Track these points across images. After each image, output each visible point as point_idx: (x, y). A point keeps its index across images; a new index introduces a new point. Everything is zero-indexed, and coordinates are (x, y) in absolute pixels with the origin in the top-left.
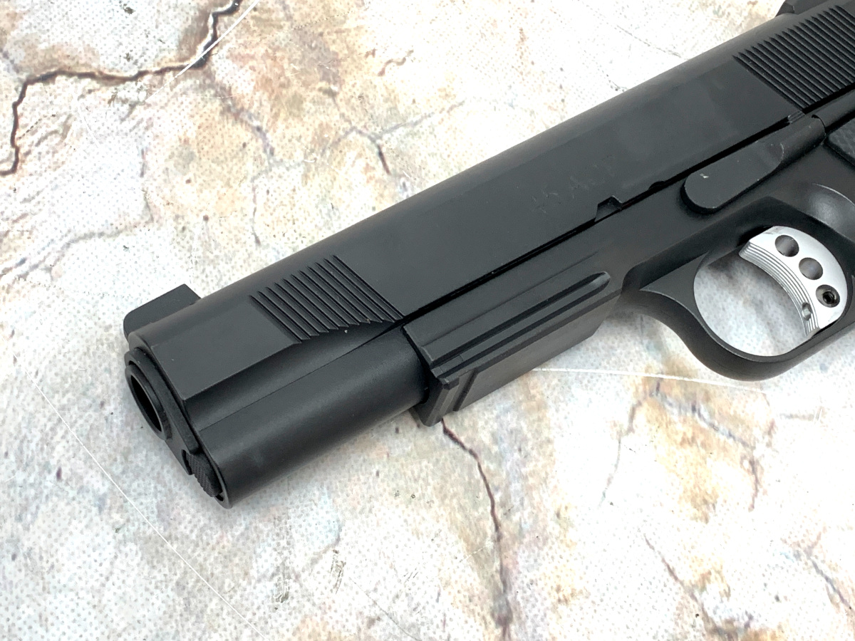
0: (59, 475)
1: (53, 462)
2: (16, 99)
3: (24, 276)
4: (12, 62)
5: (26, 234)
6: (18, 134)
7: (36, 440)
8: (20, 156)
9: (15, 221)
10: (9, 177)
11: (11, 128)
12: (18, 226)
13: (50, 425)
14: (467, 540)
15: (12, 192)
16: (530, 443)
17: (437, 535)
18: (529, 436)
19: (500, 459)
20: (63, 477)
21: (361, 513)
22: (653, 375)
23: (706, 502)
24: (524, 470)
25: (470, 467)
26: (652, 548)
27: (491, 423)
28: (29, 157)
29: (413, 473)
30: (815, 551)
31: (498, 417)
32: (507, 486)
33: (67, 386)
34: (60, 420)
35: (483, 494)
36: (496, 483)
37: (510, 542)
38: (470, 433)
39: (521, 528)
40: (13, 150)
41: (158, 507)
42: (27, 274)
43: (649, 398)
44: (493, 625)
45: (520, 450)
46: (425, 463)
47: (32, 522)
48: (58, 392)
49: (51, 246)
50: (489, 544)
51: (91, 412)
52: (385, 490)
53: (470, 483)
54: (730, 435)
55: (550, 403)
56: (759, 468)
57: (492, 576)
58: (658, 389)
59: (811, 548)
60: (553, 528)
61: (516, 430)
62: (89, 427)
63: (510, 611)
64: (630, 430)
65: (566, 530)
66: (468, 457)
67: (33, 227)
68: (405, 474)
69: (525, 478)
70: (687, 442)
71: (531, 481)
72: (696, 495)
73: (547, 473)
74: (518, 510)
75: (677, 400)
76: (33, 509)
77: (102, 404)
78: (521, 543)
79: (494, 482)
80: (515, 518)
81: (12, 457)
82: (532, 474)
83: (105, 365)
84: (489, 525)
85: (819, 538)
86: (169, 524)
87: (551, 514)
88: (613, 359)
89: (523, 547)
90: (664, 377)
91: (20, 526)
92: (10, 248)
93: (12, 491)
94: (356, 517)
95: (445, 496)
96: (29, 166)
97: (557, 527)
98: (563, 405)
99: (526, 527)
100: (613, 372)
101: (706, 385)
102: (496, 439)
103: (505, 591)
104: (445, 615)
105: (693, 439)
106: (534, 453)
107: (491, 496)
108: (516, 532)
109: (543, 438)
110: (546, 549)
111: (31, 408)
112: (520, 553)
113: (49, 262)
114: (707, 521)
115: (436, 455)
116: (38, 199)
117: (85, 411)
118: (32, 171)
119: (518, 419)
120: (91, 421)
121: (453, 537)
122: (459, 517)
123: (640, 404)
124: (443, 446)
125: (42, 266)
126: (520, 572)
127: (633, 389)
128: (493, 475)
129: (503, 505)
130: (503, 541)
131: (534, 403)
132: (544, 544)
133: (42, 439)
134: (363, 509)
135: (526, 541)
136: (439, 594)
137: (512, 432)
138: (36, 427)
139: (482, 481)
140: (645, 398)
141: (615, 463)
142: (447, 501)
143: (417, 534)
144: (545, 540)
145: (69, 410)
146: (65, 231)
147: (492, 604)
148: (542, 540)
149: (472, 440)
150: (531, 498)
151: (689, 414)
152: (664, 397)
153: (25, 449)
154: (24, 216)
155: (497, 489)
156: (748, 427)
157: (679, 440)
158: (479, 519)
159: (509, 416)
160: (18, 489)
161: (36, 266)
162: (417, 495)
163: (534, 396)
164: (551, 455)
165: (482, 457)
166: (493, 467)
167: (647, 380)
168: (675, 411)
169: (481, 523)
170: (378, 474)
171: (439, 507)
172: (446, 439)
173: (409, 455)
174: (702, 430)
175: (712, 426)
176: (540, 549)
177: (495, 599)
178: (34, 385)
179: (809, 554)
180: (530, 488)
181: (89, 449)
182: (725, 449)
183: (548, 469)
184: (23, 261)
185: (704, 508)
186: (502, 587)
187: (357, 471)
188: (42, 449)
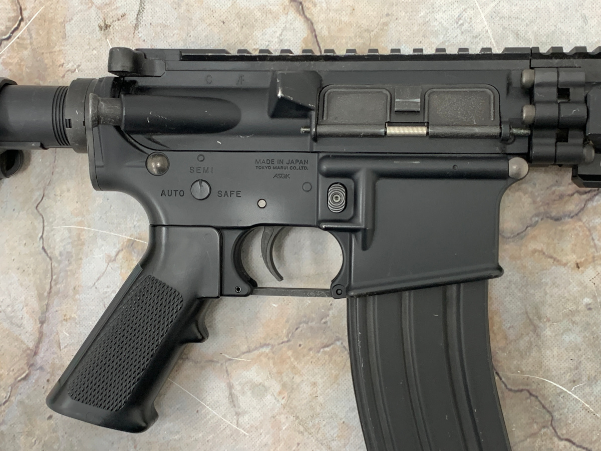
14: (38, 291)
16: (73, 259)
17: (28, 287)
18: (74, 255)
19: (60, 262)
22: (132, 239)
25: (48, 263)
27: (61, 247)
29: (26, 262)
31: (64, 246)
32: (59, 274)
35: (49, 275)
37: (54, 295)
38: (52, 250)
39: (59, 290)
43: (127, 248)
44: (38, 322)
45: (69, 260)
46: (32, 259)
50: (46, 294)
52: (14, 266)
53: (45, 270)
55: (86, 243)
57: (43, 306)
58: (132, 245)
60: (71, 293)
61: (70, 252)
63: (45, 320)
64: (115, 260)
65: (76, 295)
66: (48, 259)
68: (23, 262)
69: (67, 272)
71: (69, 273)
73: (76, 271)
74: (60, 284)
75: (138, 251)
78: (57, 296)
79: (55, 271)
80: (58, 286)
82: (71, 271)
84: (48, 287)
87: (72, 287)
88: (119, 229)
90: (137, 240)
95: (35, 273)
97: (73, 292)
98: (91, 245)
99: (61, 290)
100: (117, 235)
102: (61, 254)
103: (46, 311)
104: (23, 316)
106: (74, 262)
107: (52, 276)
108: (57, 291)
109: (79, 257)
110: (66, 300)
112: (56, 300)
115: (37, 256)
119: (72, 248)
121: (34, 289)
122: (38, 282)
123: (122, 250)
124: (40, 254)
126: (53, 307)
127: (122, 244)
128: (55, 269)
129: (55, 280)
130: (51, 294)
131: (80, 242)
132: (66, 298)
134: (5, 272)
135: (60, 295)
136: (23, 308)
137: (68, 253)
139: (50, 270)
140: (125, 248)
141: (103, 272)
142: (35, 275)
143: (21, 285)
147: (40, 315)
148: (66, 296)
149: (51, 253)
150: (67, 280)
152: (133, 249)
155: (55, 274)
158: (45, 284)
159: (69, 245)
162: (25, 270)
163: (81, 240)
164: (80, 264)
165: (53, 260)
166: (56, 265)
167: (129, 240)
168: (136, 255)
169: (45, 286)
170: (14, 260)
171: (32, 277)
172: (42, 251)
173: (27, 255)
176: (64, 299)
177: (42, 314)
180: (68, 276)
186: (45, 310)
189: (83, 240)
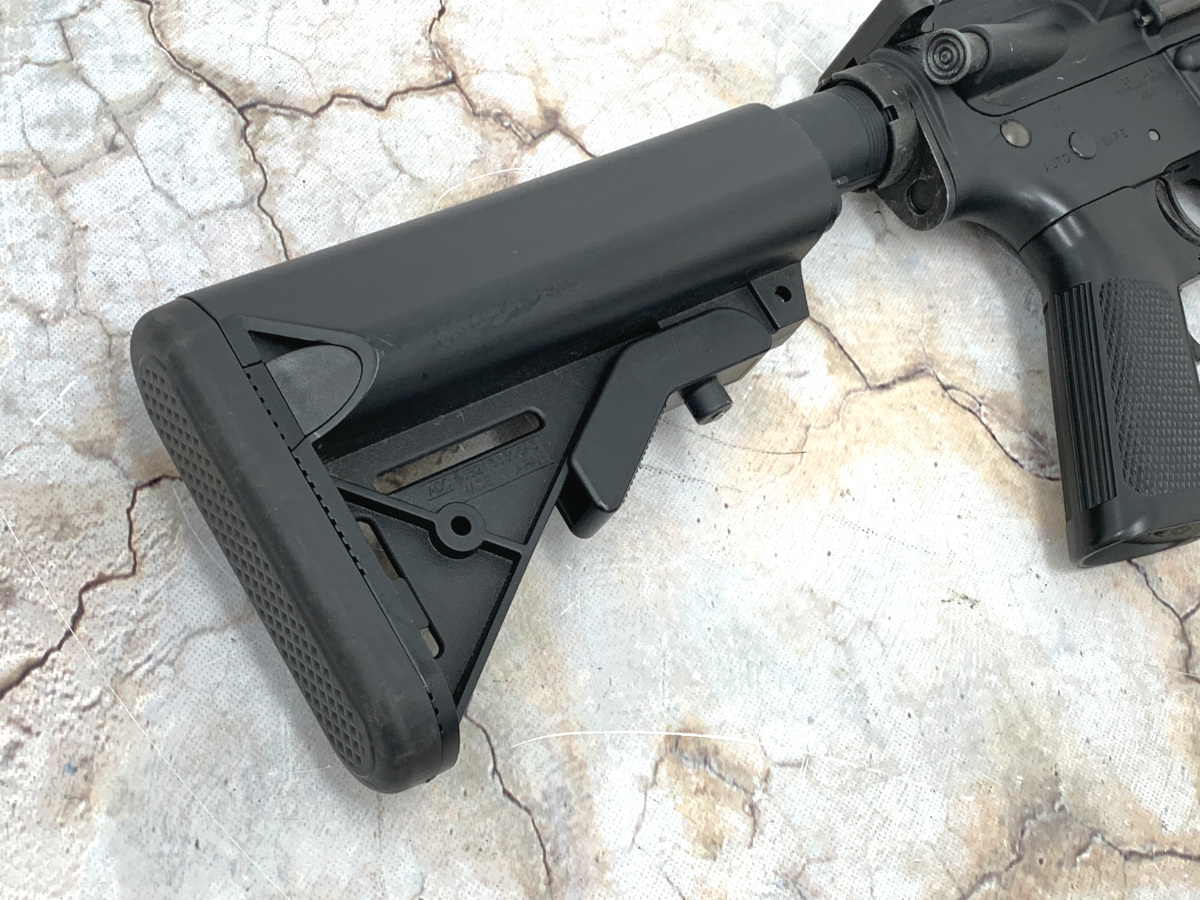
0: (197, 845)
1: (191, 835)
2: (129, 505)
3: (151, 671)
4: (122, 469)
5: (150, 632)
6: (134, 539)
7: (176, 816)
8: (137, 560)
9: (140, 621)
10: (131, 579)
11: (127, 533)
12: (142, 626)
13: (186, 802)
14: (524, 885)
15: (134, 593)
16: (574, 799)
17: (500, 882)
18: (573, 792)
19: (549, 813)
20: (201, 846)
21: (439, 866)
22: (672, 734)
23: (714, 842)
24: (570, 823)
25: (526, 822)
26: (672, 884)
27: (541, 782)
28: (146, 560)
29: (480, 830)
30: (800, 880)
31: (547, 777)
32: (556, 838)
33: (196, 767)
34: (193, 798)
35: (536, 845)
36: (547, 836)
37: (559, 885)
38: (525, 792)
39: (567, 873)
40: (132, 554)
41: (278, 868)
42: (154, 668)
43: (669, 755)
45: (565, 805)
46: (489, 820)
47: (180, 886)
48: (189, 773)
49: (172, 642)
50: (542, 887)
51: (217, 789)
52: (457, 845)
53: (525, 836)
54: (735, 784)
55: (589, 763)
56: (757, 812)
58: (677, 745)
59: (797, 877)
60: (593, 871)
61: (562, 788)
62: (217, 803)
64: (654, 783)
65: (604, 872)
66: (524, 814)
67: (155, 625)
68: (473, 831)
69: (570, 829)
70: (701, 791)
71: (575, 831)
72: (707, 837)
73: (588, 825)
74: (564, 858)
75: (692, 753)
76: (179, 874)
77: (226, 782)
78: (568, 885)
79: (545, 834)
80: (563, 864)
81: (158, 831)
82: (577, 825)
83: (225, 747)
84: (542, 870)
85: (803, 869)
86: (288, 883)
87: (592, 858)
88: (641, 720)
89: (569, 888)
90: (681, 734)
91: (170, 889)
92: (138, 645)
93: (161, 860)
94: (435, 870)
95: (506, 848)
96: (146, 568)
97: (596, 869)
98: (599, 764)
99: (571, 872)
100: (641, 732)
101: (716, 740)
102: (546, 797)
105: (705, 788)
106: (577, 807)
107: (543, 846)
108: (564, 875)
109: (584, 794)
110: (588, 889)
111: (169, 788)
112: (567, 894)
113: (171, 657)
114: (715, 859)
115: (497, 813)
116: (157, 598)
117: (213, 789)
118: (148, 573)
119: (564, 778)
120: (219, 797)
121: (514, 882)
122: (518, 865)
123: (662, 760)
124: (503, 805)
125: (166, 661)
127: (656, 747)
128: (544, 828)
129: (553, 854)
130: (553, 884)
131: (576, 764)
132: (586, 885)
133: (181, 815)
134: (441, 862)
135: (571, 883)
137: (558, 790)
138: (175, 804)
139: (535, 834)
140: (666, 755)
141: (641, 812)
142: (508, 853)
143: (485, 882)
144: (587, 881)
145: (200, 788)
146: (182, 627)
148: (584, 881)
149: (526, 798)
150: (576, 847)
151: (702, 767)
152: (682, 753)
153: (168, 824)
154: (146, 615)
155: (547, 840)
156: (749, 776)
157: (693, 789)
158: (534, 867)
159: (556, 775)
160: (166, 858)
161: (160, 662)
162: (483, 849)
163: (576, 758)
164: (591, 808)
165: (535, 813)
166: (544, 821)
167: (668, 738)
168: (691, 764)
169: (536, 870)
170: (451, 832)
171: (502, 857)
172: (505, 799)
173: (476, 814)
174: (712, 780)
175: (720, 775)
176: (583, 889)
178: (170, 768)
179: (795, 883)
180: (575, 838)
181: (219, 821)
182: (730, 796)
183: (589, 821)
184: (150, 658)
185: (712, 847)
187: (435, 830)
188: (182, 823)
189: (580, 758)
